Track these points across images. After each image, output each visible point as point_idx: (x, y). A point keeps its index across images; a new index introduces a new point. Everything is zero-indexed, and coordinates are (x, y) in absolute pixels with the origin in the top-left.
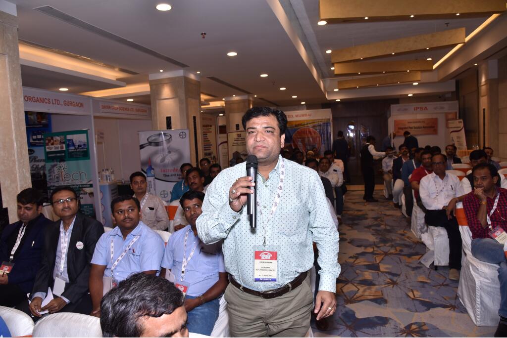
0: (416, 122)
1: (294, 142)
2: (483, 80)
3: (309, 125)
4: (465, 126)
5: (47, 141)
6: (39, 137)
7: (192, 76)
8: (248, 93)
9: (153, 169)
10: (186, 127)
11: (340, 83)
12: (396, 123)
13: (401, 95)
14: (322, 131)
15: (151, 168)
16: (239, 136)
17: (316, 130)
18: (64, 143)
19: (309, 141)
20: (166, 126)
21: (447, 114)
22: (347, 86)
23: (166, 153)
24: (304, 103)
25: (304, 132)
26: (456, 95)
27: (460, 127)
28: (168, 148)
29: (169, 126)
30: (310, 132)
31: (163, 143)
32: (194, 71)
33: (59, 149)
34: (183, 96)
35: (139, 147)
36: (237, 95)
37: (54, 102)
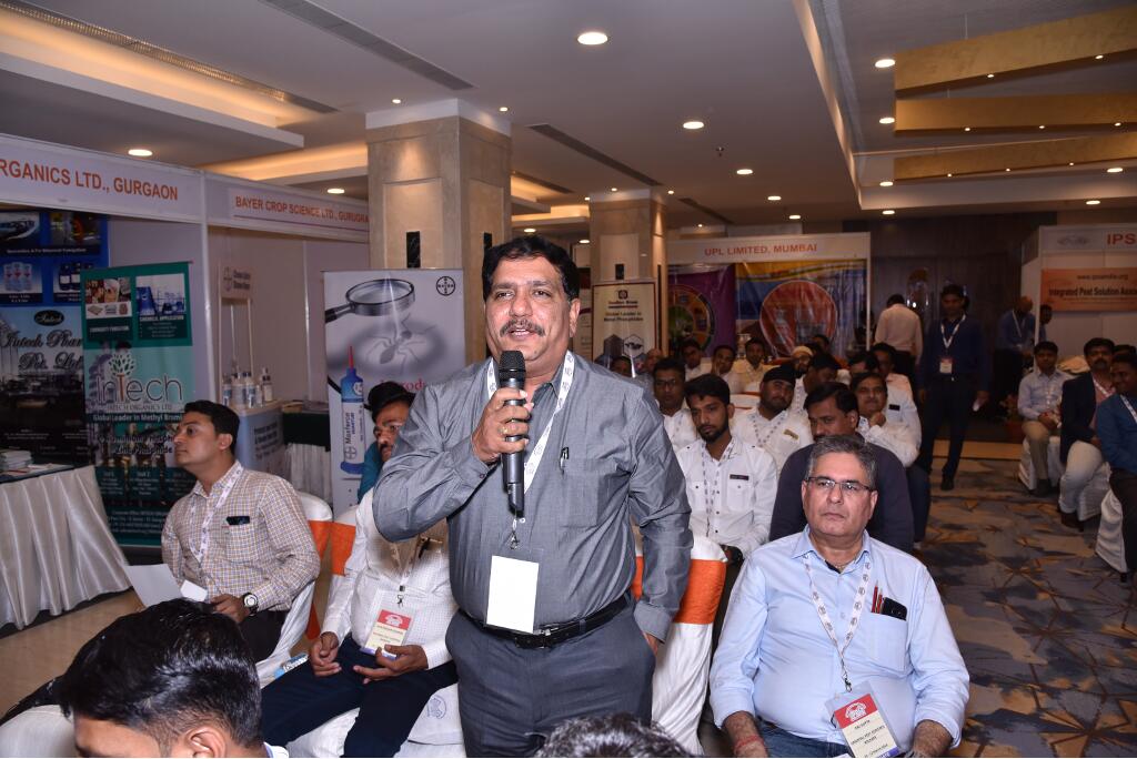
0: (1103, 277)
1: (765, 317)
3: (807, 275)
5: (89, 292)
6: (76, 279)
7: (486, 120)
8: (651, 182)
9: (361, 380)
10: (459, 265)
11: (900, 163)
12: (1047, 277)
13: (1067, 202)
14: (839, 290)
15: (354, 377)
16: (623, 294)
17: (825, 288)
18: (128, 297)
19: (805, 315)
20: (404, 258)
22: (919, 172)
23: (399, 337)
24: (797, 217)
25: (794, 293)
28: (402, 323)
29: (413, 260)
30: (809, 294)
31: (391, 307)
32: (490, 103)
33: (118, 315)
34: (454, 174)
35: (323, 316)
36: (620, 188)
37: (82, 180)
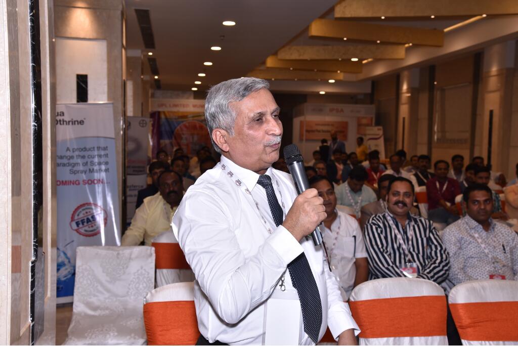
0: (325, 125)
2: (405, 87)
4: (385, 134)
12: (303, 124)
21: (359, 119)
26: (370, 98)
27: (378, 135)
